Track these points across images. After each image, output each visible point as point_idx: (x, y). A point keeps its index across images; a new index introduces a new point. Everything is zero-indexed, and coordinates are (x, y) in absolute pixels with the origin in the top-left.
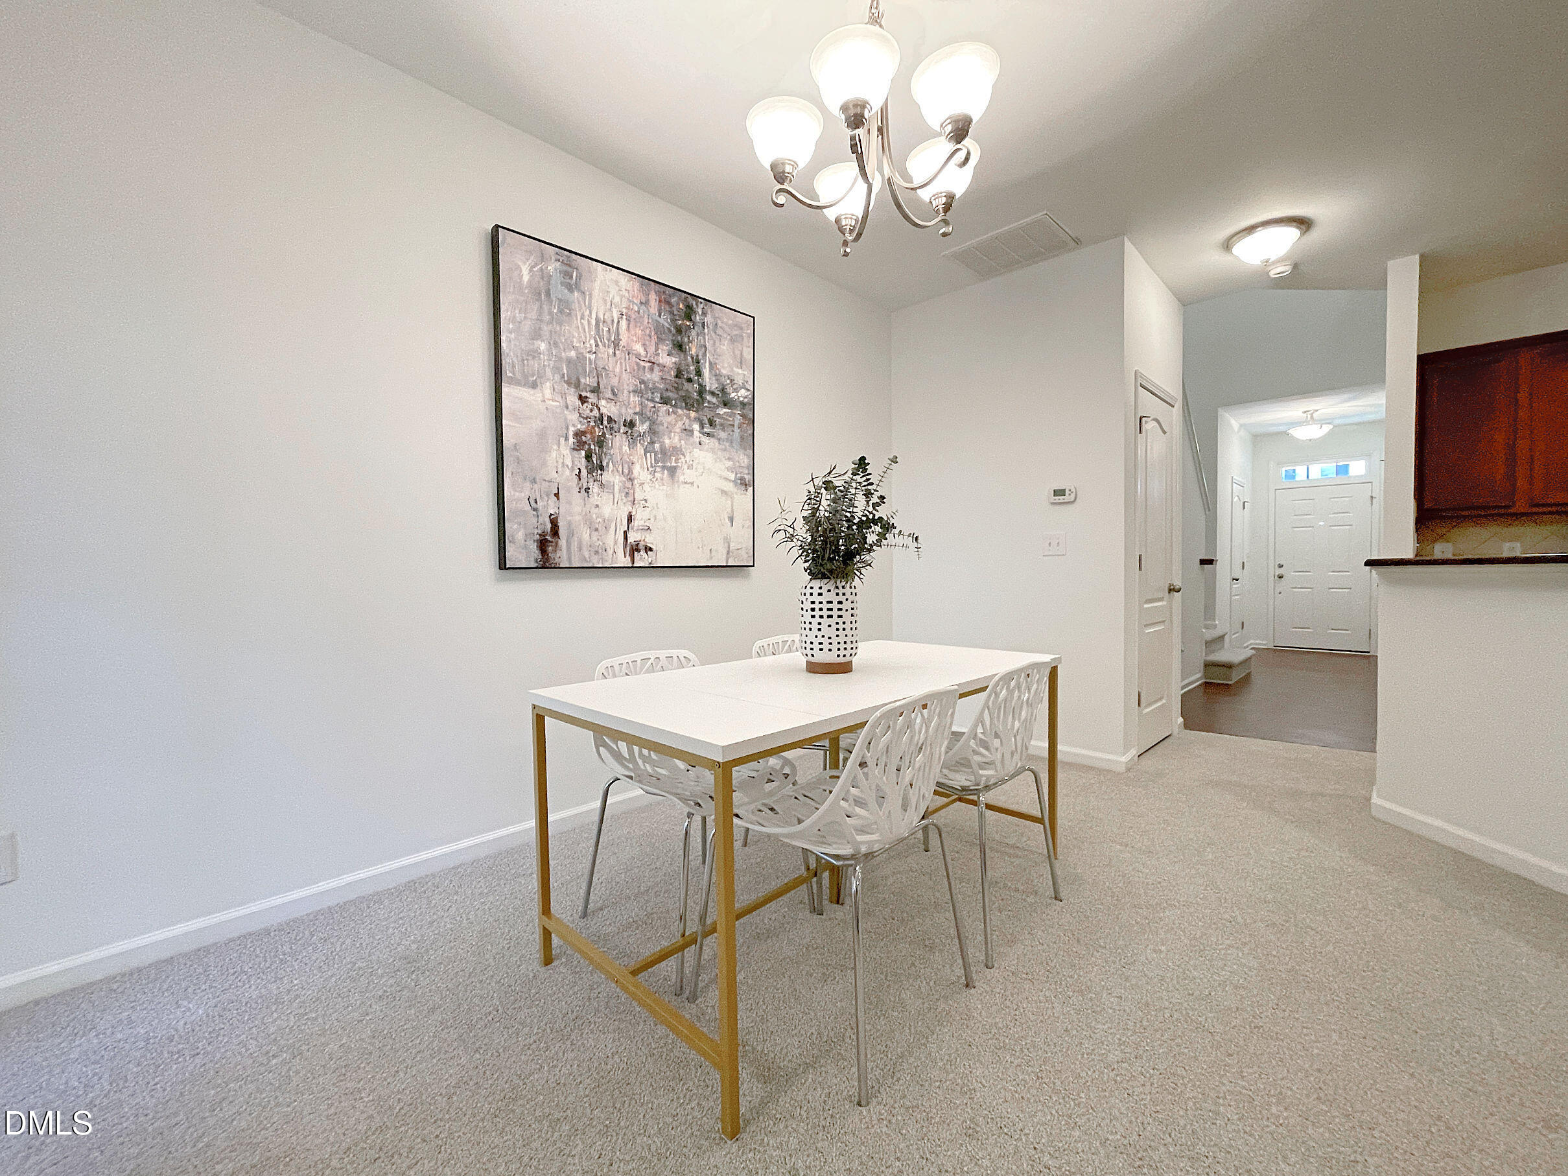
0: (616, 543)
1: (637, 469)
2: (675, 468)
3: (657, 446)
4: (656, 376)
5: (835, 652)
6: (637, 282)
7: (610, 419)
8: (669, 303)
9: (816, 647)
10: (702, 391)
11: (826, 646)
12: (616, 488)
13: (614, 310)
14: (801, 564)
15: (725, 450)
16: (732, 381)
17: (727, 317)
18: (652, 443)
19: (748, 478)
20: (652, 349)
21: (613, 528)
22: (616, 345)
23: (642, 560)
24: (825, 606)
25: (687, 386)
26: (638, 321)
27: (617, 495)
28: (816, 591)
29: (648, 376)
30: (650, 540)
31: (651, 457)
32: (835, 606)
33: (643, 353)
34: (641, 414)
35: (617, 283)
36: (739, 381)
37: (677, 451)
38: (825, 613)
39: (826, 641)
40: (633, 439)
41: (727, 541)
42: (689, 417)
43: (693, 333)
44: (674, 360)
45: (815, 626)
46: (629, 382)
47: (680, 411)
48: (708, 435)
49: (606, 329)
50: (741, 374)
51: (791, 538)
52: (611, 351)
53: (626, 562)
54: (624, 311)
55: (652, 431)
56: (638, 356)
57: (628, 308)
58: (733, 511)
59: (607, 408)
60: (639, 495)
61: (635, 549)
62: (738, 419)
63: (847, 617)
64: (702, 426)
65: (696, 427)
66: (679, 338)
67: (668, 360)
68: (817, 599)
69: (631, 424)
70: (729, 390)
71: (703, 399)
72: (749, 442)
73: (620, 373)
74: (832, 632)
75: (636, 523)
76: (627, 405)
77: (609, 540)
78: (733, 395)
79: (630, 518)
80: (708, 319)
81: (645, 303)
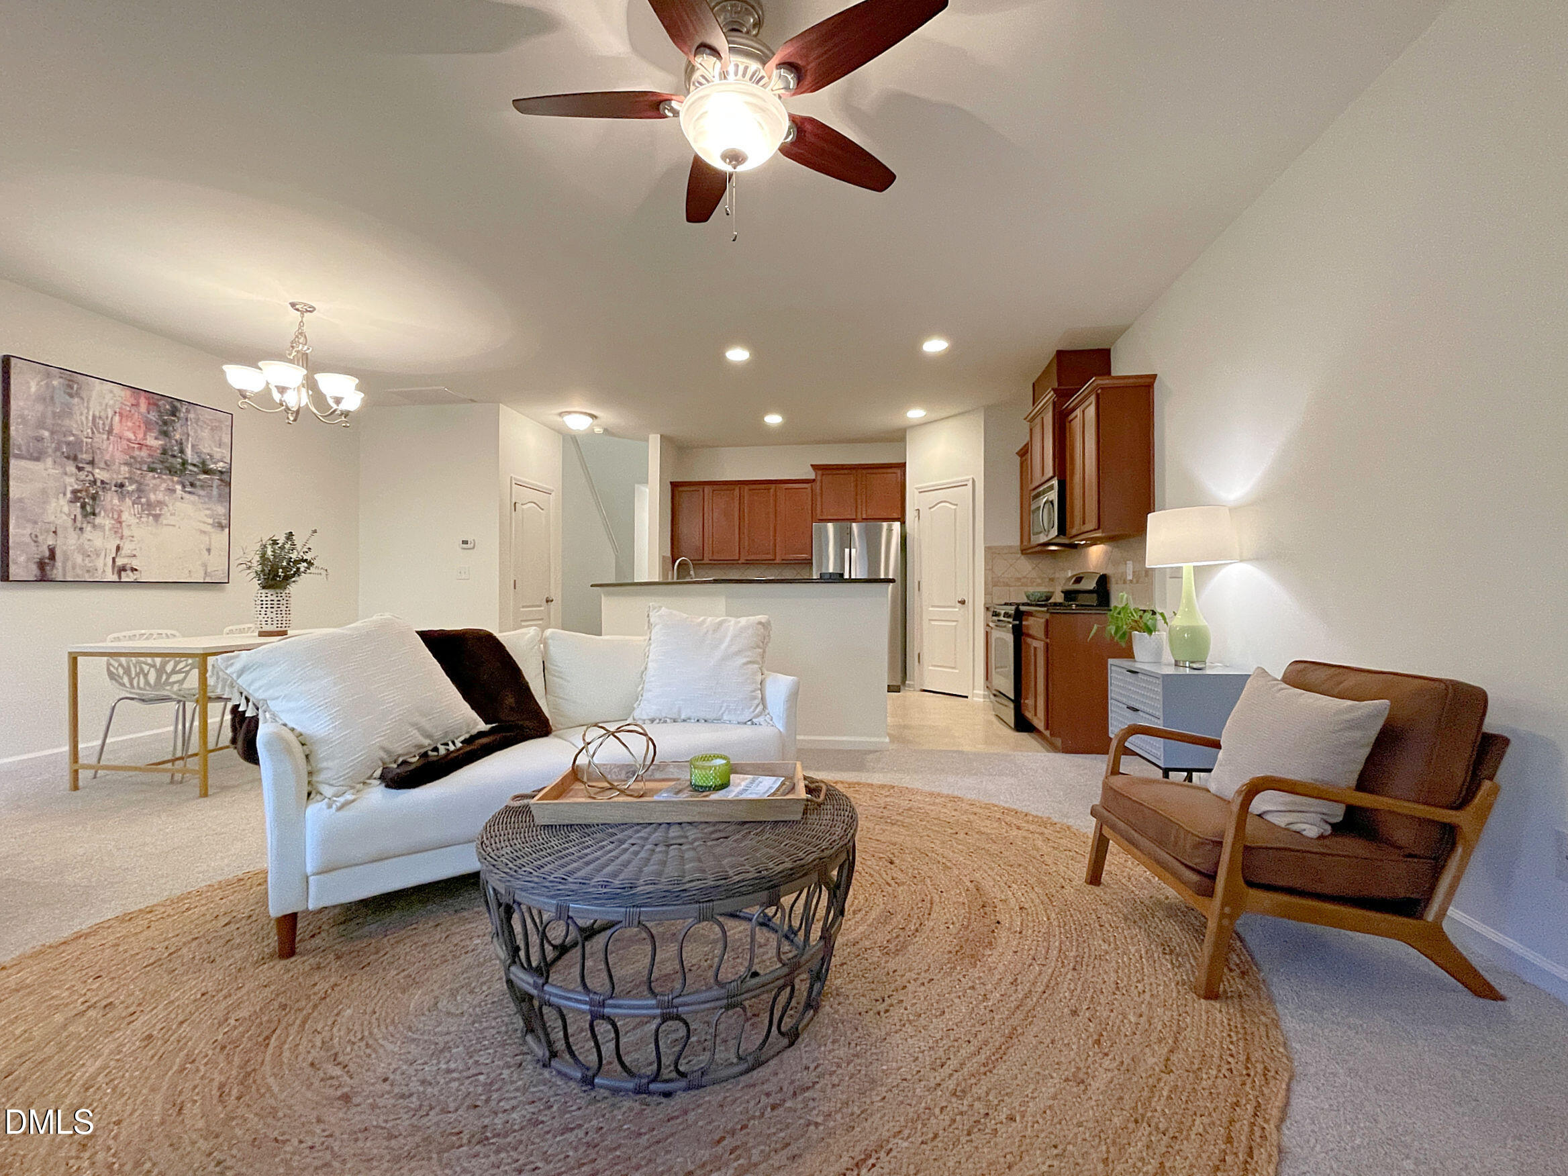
0: (105, 565)
1: (125, 516)
2: (159, 515)
3: (143, 500)
4: (144, 453)
5: (275, 626)
6: (128, 392)
7: (102, 482)
8: (156, 405)
9: (264, 623)
10: (184, 463)
11: (269, 622)
12: (107, 528)
13: (109, 410)
14: (256, 582)
15: (205, 503)
16: (211, 456)
17: (207, 415)
18: (139, 497)
19: (225, 522)
20: (141, 436)
21: (103, 554)
22: (110, 432)
23: (127, 577)
24: (269, 602)
25: (171, 460)
26: (129, 416)
27: (107, 533)
28: (263, 595)
29: (137, 453)
30: (135, 563)
31: (138, 507)
32: (275, 602)
33: (133, 438)
34: (129, 479)
35: (111, 392)
36: (217, 456)
37: (160, 503)
38: (269, 606)
39: (269, 620)
40: (122, 497)
41: (205, 565)
42: (173, 481)
43: (178, 425)
44: (160, 442)
45: (263, 612)
46: (120, 457)
47: (164, 477)
48: (190, 493)
49: (101, 422)
50: (218, 452)
51: (249, 568)
52: (105, 437)
53: (115, 578)
54: (118, 410)
55: (139, 490)
56: (129, 440)
57: (121, 408)
58: (210, 545)
59: (100, 474)
60: (126, 532)
61: (123, 569)
62: (216, 483)
63: (283, 608)
64: (184, 486)
65: (179, 487)
66: (165, 428)
67: (154, 442)
68: (263, 598)
69: (122, 486)
70: (208, 462)
71: (185, 469)
72: (226, 497)
73: (112, 450)
74: (274, 615)
75: (123, 552)
76: (119, 473)
77: (100, 563)
78: (212, 466)
79: (118, 548)
80: (191, 416)
81: (137, 405)
